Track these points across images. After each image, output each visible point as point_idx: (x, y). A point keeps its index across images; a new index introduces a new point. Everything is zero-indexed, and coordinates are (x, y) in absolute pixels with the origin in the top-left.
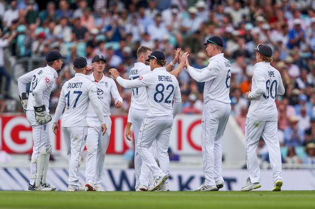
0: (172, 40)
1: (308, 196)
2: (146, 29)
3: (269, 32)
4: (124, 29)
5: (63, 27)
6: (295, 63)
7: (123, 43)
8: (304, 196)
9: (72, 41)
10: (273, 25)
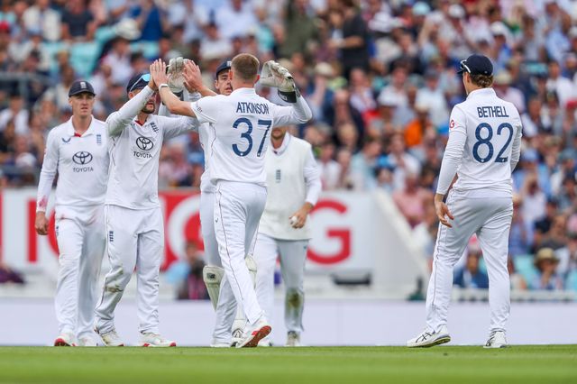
0: (265, 38)
1: (541, 356)
2: (212, 14)
3: (462, 23)
4: (166, 14)
5: (42, 11)
6: (514, 85)
7: (165, 43)
8: (533, 356)
9: (62, 39)
10: (471, 8)
